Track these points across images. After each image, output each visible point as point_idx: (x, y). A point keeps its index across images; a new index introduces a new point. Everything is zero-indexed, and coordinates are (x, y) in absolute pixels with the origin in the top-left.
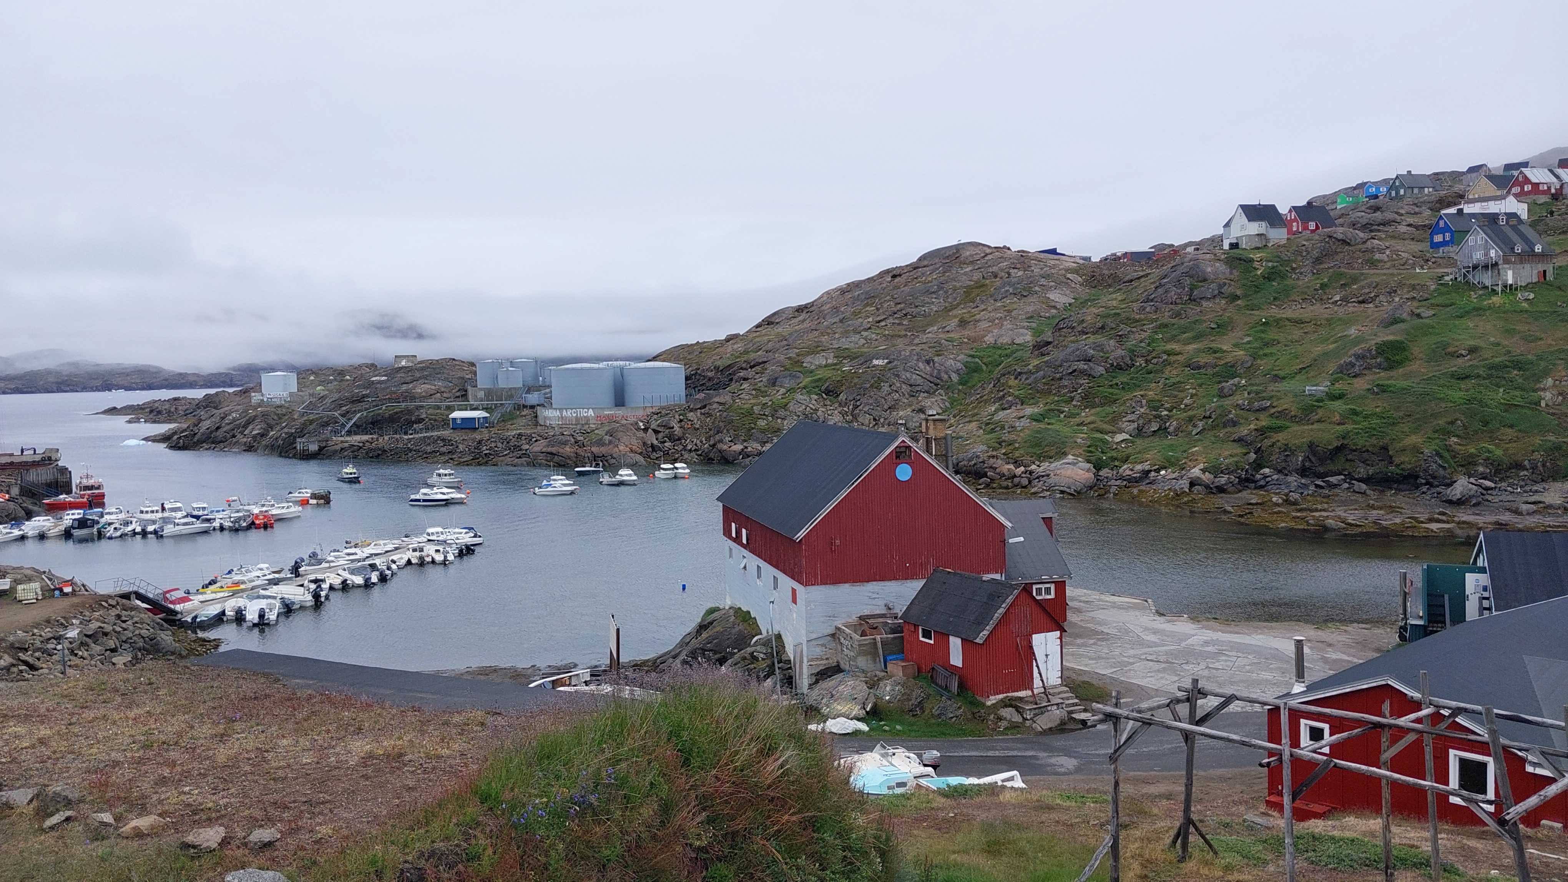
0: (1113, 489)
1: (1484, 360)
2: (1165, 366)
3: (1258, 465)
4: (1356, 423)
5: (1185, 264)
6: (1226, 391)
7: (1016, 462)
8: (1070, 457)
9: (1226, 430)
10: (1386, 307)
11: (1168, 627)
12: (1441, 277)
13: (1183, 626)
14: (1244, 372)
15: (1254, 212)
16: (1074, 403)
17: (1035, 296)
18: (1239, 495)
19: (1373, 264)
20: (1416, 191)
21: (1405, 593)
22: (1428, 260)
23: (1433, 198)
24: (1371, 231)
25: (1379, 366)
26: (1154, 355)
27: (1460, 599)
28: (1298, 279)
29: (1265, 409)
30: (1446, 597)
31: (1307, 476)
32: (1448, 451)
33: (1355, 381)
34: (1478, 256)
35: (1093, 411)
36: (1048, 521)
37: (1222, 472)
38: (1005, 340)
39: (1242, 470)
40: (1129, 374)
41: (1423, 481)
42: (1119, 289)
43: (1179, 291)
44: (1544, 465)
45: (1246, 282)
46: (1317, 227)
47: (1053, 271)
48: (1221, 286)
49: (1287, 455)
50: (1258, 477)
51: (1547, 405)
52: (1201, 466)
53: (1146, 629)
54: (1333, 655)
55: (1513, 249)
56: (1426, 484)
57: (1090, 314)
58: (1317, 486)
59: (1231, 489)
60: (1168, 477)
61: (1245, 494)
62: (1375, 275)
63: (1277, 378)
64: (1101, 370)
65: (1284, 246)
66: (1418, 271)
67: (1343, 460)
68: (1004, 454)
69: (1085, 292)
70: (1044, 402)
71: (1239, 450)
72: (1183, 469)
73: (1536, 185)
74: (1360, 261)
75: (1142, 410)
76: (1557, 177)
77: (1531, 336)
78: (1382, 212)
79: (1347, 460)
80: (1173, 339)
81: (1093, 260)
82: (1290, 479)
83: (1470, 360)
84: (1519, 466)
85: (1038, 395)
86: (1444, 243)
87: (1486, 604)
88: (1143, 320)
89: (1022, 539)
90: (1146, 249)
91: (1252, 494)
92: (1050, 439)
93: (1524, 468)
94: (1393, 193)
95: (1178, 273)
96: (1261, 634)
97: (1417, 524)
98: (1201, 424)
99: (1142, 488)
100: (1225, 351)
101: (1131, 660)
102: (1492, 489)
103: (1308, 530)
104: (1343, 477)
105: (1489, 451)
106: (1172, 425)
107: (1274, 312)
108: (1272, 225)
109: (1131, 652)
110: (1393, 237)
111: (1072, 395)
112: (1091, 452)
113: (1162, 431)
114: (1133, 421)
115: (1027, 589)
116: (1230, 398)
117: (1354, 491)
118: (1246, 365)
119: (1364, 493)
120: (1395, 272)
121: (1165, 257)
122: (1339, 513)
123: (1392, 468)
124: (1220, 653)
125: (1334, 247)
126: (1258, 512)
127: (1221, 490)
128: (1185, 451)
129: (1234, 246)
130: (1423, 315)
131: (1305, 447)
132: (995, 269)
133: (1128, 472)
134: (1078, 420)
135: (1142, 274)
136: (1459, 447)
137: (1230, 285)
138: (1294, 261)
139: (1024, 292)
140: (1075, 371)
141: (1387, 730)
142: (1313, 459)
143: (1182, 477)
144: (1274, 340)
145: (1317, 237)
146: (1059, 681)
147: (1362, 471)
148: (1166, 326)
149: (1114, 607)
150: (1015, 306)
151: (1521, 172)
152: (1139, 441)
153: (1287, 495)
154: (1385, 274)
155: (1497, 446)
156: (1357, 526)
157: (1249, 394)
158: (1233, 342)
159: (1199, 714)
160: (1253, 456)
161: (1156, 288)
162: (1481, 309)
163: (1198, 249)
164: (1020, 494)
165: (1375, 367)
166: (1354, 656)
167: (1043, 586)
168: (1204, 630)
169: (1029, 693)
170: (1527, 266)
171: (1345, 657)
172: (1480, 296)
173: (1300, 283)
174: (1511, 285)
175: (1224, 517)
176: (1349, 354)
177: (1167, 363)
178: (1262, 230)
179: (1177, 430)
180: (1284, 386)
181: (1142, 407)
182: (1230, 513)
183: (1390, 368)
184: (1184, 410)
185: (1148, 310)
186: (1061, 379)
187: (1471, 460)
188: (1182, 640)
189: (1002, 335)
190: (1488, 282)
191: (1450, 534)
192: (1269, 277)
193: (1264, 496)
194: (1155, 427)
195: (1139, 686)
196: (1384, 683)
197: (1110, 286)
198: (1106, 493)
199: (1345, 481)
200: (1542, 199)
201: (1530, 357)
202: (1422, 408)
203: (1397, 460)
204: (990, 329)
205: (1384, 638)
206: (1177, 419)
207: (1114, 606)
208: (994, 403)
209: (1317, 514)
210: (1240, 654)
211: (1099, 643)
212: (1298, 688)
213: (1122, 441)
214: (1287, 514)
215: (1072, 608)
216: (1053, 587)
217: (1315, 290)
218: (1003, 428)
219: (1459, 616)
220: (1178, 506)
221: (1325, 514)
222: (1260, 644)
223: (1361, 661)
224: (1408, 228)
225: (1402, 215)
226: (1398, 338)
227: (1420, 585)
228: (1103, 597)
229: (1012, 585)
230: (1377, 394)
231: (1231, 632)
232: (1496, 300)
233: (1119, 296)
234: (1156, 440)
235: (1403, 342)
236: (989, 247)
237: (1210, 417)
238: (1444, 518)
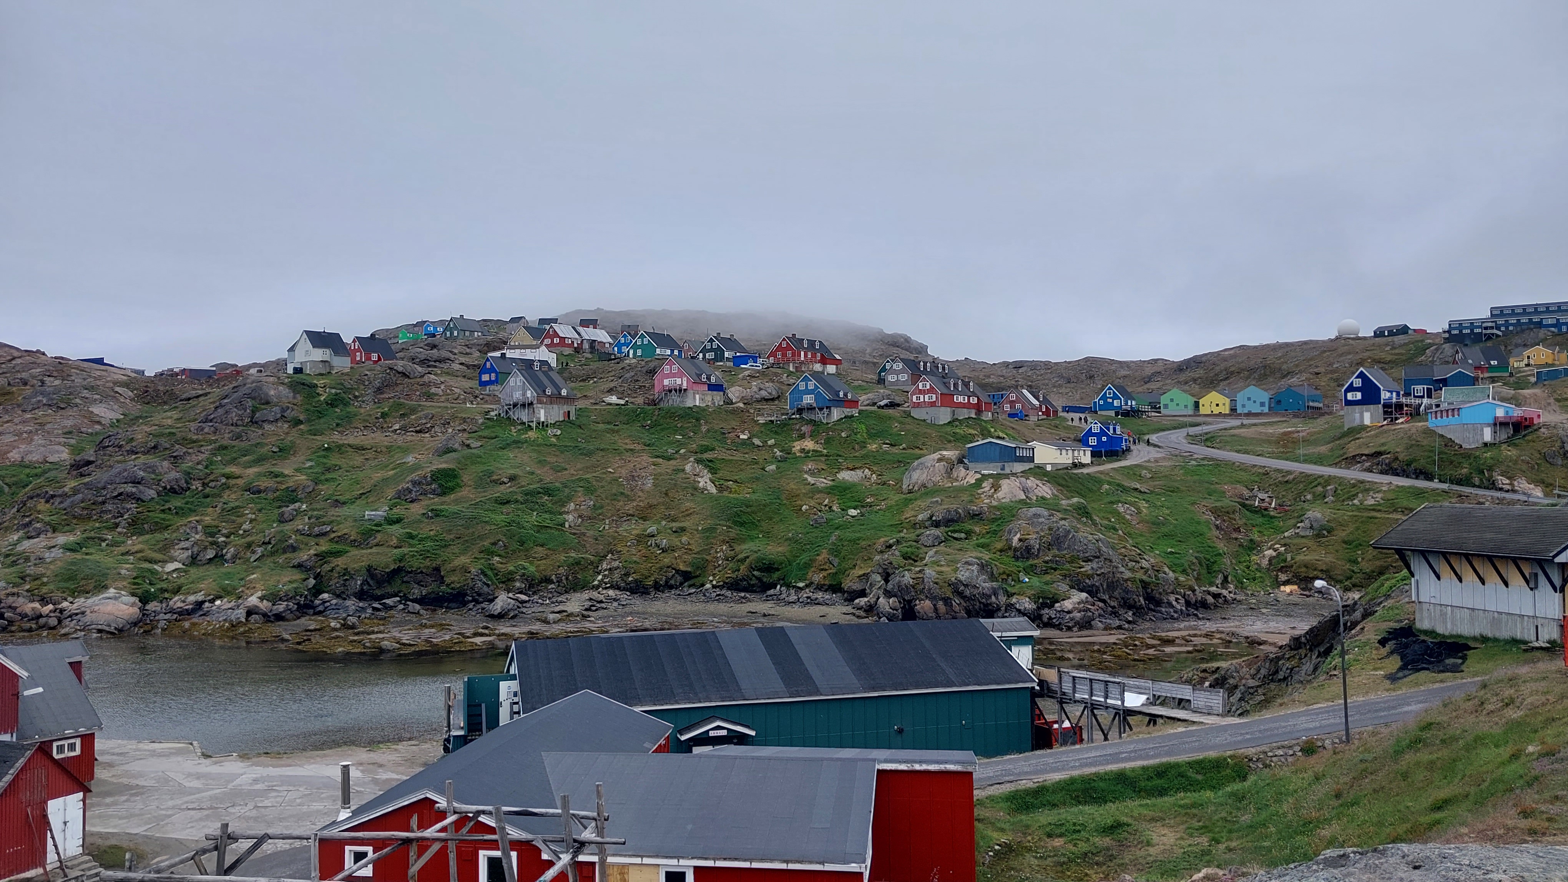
0: (162, 624)
1: (522, 486)
2: (224, 489)
3: (317, 591)
4: (411, 546)
5: (248, 386)
6: (285, 516)
7: (42, 600)
8: (112, 590)
9: (286, 556)
10: (440, 438)
11: (215, 769)
12: (488, 412)
13: (233, 766)
14: (305, 497)
15: (319, 339)
16: (119, 530)
17: (75, 409)
18: (298, 621)
19: (430, 397)
20: (467, 333)
21: (449, 706)
22: (476, 397)
23: (481, 342)
24: (429, 367)
25: (433, 492)
26: (212, 477)
27: (496, 705)
28: (360, 407)
29: (324, 534)
30: (483, 705)
31: (365, 600)
32: (492, 569)
33: (412, 505)
34: (517, 396)
35: (141, 539)
36: (76, 667)
37: (280, 599)
38: (35, 457)
39: (301, 596)
40: (184, 498)
41: (470, 598)
42: (175, 407)
43: (240, 412)
44: (567, 579)
45: (309, 407)
46: (379, 359)
47: (98, 383)
48: (283, 410)
49: (347, 580)
50: (317, 602)
51: (570, 526)
52: (259, 594)
53: (189, 775)
54: (384, 775)
55: (544, 391)
56: (471, 601)
57: (141, 433)
58: (374, 609)
59: (289, 616)
60: (223, 607)
61: (303, 620)
62: (431, 407)
63: (337, 503)
64: (152, 493)
65: (347, 374)
66: (468, 405)
67: (400, 582)
68: (28, 591)
69: (136, 409)
70: (82, 529)
71: (298, 576)
72: (240, 598)
73: (563, 339)
74: (418, 393)
75: (197, 537)
76: (579, 334)
77: (558, 466)
78: (439, 350)
79: (403, 582)
80: (233, 461)
81: (146, 374)
82: (348, 603)
83: (510, 487)
84: (549, 581)
85: (75, 521)
86: (490, 382)
87: (516, 708)
88: (200, 441)
89: (40, 690)
90: (206, 366)
91: (310, 620)
92: (87, 571)
93: (552, 582)
94: (448, 334)
95: (240, 394)
96: (313, 763)
97: (463, 640)
98: (260, 551)
99: (195, 620)
100: (286, 476)
101: (170, 812)
102: (526, 602)
103: (364, 653)
104: (398, 599)
105: (525, 568)
106: (230, 552)
107: (336, 437)
108: (336, 353)
109: (170, 803)
110: (448, 374)
111: (117, 521)
112: (138, 584)
113: (219, 558)
114: (187, 549)
115: (44, 749)
116: (291, 523)
117: (409, 612)
118: (308, 490)
119: (418, 613)
120: (449, 405)
121: (227, 377)
122: (394, 634)
123: (443, 588)
124: (271, 789)
125: (394, 379)
126: (316, 638)
127: (279, 617)
128: (242, 579)
129: (298, 371)
130: (472, 445)
131: (364, 571)
132: (24, 375)
133: (179, 604)
134: (122, 549)
135: (200, 392)
136: (500, 565)
137: (293, 410)
138: (356, 389)
139: (61, 404)
140: (120, 494)
141: (414, 844)
142: (371, 582)
143: (238, 606)
144: (336, 466)
145: (379, 368)
146: (80, 850)
147: (416, 592)
148: (225, 448)
149: (152, 756)
150: (49, 419)
151: (551, 327)
152: (193, 571)
153: (345, 619)
154: (440, 407)
155: (531, 563)
156: (410, 645)
157: (309, 518)
158: (296, 466)
159: (229, 860)
160: (312, 582)
161: (216, 408)
162: (519, 442)
163: (261, 371)
164: (47, 637)
165: (430, 493)
166: (402, 774)
167: (66, 743)
168: (254, 767)
169: (40, 871)
170: (555, 406)
171: (395, 776)
172: (519, 430)
173: (362, 411)
174: (543, 422)
175: (282, 646)
176: (407, 480)
177: (228, 487)
178: (326, 358)
179: (235, 557)
180: (345, 511)
181: (197, 533)
182: (288, 640)
183: (443, 494)
184: (242, 536)
185: (206, 430)
186: (104, 503)
187: (510, 576)
188: (228, 782)
189: (31, 452)
190: (525, 420)
191: (492, 646)
192: (332, 403)
193: (322, 622)
194: (210, 554)
195: (177, 840)
196: (423, 796)
197: (165, 403)
198: (152, 629)
199: (400, 602)
200: (568, 351)
201: (557, 484)
202: (471, 531)
203: (447, 580)
204: (15, 444)
205: (430, 752)
206: (235, 546)
207: (154, 754)
208: (18, 530)
209: (373, 636)
210: (291, 788)
211: (133, 799)
212: (344, 815)
213: (174, 571)
214: (344, 639)
215: (102, 763)
216: (78, 742)
217: (377, 418)
218: (27, 559)
219: (494, 722)
220: (233, 638)
221: (381, 636)
222: (312, 774)
223: (405, 778)
224: (461, 366)
225: (455, 354)
226: (451, 466)
227: (461, 697)
228: (141, 746)
229: (23, 746)
230: (432, 518)
231: (283, 766)
232: (532, 434)
233: (175, 414)
234: (212, 569)
235: (454, 470)
236: (18, 349)
237: (269, 543)
238: (486, 631)
